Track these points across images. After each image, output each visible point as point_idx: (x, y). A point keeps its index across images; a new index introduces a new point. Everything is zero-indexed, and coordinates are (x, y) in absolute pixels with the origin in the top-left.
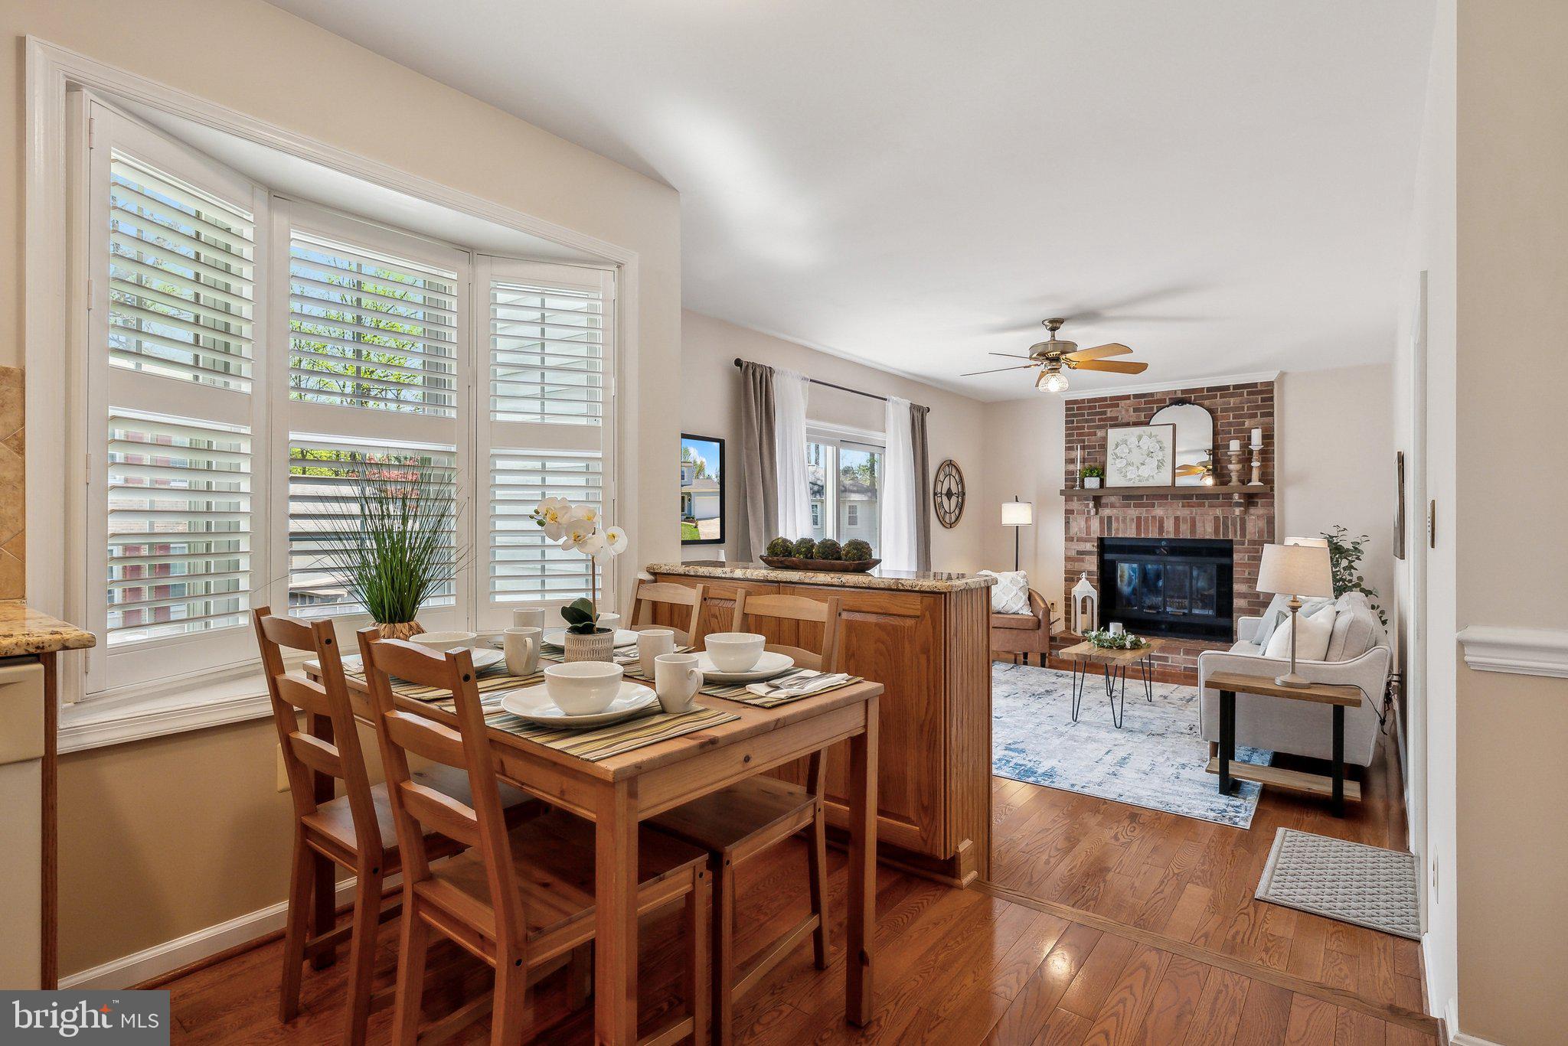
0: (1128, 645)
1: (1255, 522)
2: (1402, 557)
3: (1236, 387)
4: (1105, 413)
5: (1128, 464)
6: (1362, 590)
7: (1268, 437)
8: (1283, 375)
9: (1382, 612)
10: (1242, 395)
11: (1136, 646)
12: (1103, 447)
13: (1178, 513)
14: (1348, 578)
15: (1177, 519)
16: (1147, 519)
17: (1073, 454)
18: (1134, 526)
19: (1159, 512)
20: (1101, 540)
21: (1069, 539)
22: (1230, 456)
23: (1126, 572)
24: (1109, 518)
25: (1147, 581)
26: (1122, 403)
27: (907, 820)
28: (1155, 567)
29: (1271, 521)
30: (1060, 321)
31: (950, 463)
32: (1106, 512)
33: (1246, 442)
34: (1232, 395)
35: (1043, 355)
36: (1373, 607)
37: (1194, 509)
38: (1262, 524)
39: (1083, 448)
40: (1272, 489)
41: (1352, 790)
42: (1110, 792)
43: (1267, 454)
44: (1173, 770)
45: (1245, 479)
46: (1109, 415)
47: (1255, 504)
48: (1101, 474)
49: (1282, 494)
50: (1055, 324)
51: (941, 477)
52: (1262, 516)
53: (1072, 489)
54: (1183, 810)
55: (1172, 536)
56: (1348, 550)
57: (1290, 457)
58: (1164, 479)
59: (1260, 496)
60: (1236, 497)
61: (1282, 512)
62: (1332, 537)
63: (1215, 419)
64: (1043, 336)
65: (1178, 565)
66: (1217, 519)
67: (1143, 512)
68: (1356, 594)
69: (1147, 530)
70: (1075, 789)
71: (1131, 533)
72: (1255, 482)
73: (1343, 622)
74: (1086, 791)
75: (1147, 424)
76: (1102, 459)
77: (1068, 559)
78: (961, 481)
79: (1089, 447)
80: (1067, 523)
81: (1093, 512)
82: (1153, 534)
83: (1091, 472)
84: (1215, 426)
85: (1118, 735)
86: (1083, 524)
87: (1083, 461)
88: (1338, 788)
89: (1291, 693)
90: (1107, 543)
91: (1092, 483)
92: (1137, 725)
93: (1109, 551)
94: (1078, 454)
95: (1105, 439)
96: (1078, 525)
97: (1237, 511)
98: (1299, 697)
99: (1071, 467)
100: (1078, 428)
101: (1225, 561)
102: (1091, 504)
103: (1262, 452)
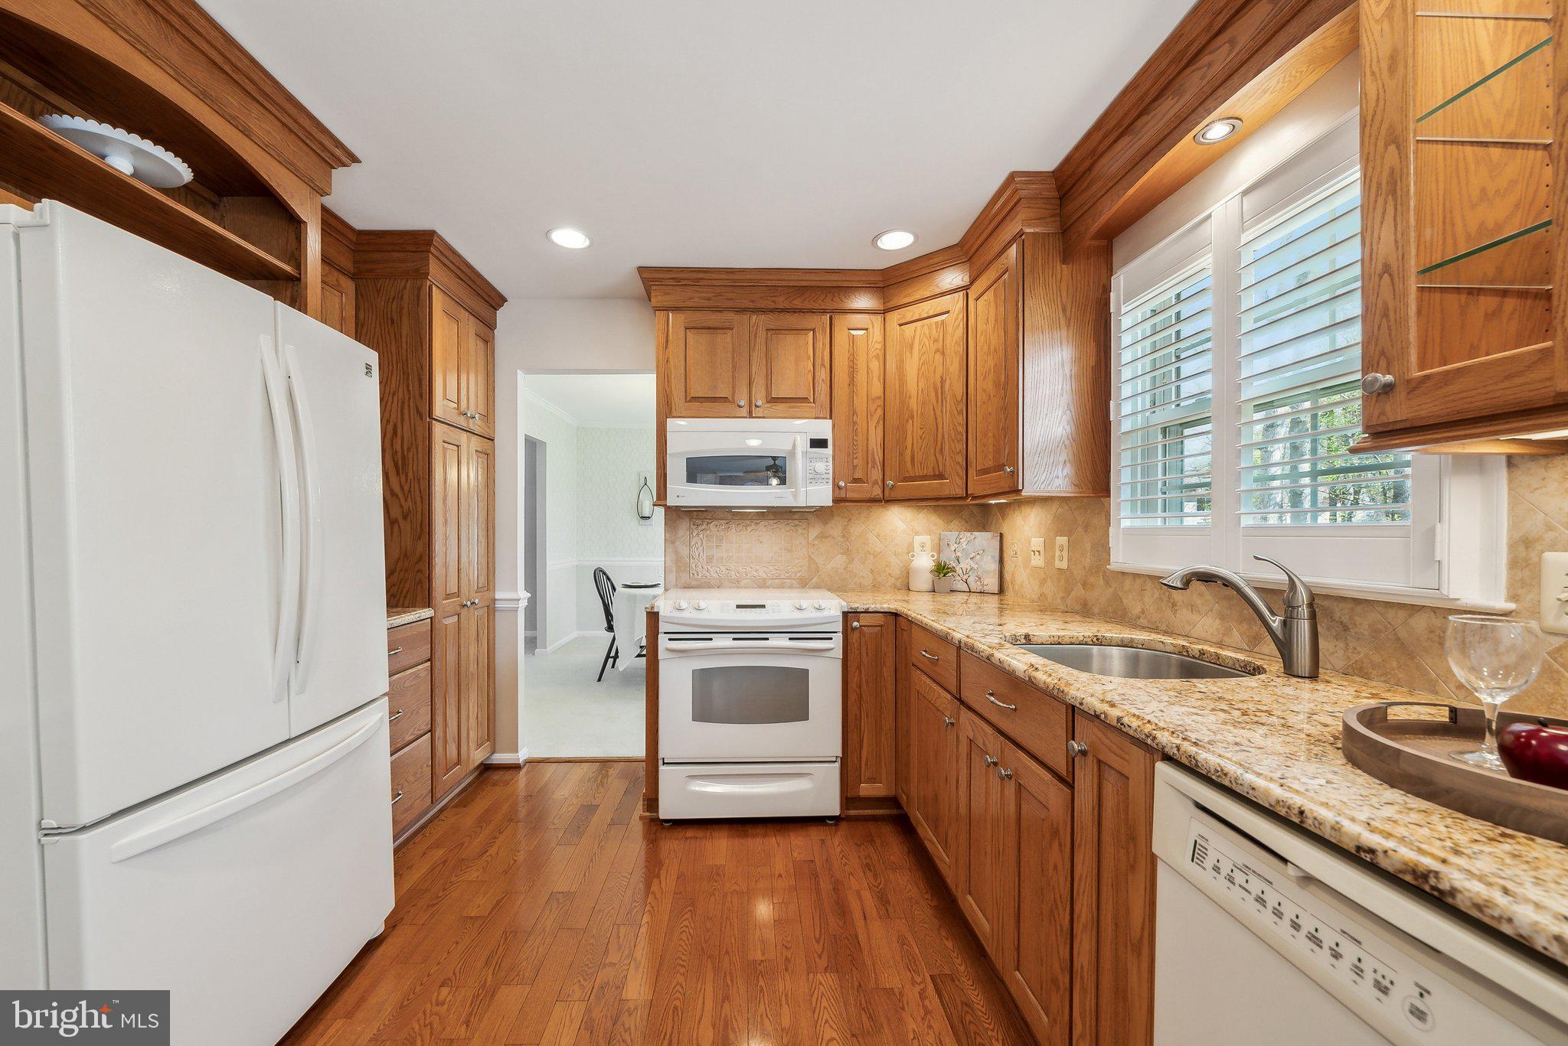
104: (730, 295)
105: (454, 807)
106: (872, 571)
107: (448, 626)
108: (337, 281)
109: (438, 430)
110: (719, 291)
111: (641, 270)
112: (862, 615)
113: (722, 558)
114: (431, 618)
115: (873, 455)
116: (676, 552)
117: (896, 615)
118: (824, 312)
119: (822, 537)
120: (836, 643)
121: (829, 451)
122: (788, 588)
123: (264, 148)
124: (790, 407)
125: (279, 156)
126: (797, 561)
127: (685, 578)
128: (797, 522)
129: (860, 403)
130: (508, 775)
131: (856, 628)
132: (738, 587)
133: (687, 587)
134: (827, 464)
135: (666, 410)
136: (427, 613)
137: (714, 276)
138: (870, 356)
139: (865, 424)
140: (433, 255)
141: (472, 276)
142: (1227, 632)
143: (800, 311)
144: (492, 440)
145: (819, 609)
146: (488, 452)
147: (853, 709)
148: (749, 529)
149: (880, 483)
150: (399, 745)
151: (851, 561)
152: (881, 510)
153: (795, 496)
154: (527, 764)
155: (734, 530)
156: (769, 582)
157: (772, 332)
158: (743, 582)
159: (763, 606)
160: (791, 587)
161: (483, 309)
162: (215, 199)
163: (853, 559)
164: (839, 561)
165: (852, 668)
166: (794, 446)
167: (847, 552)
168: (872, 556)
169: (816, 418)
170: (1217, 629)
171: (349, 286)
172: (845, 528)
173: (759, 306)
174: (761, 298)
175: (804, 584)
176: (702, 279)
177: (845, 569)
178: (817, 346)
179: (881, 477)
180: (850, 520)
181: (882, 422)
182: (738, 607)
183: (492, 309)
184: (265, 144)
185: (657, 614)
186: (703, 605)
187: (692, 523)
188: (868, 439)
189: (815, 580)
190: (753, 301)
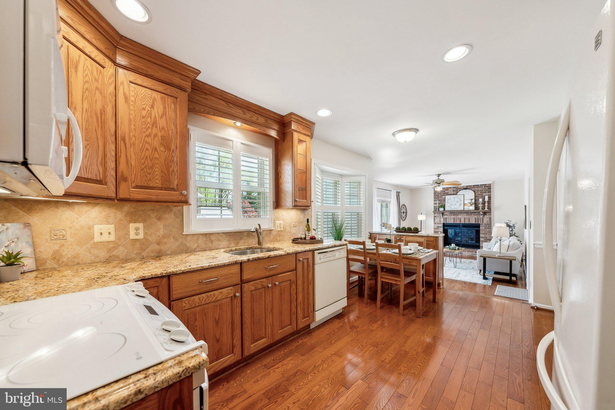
0: (457, 249)
1: (486, 219)
2: (526, 229)
3: (481, 185)
4: (445, 192)
5: (451, 205)
6: (515, 236)
7: (490, 198)
8: (494, 182)
9: (521, 241)
10: (482, 187)
11: (458, 249)
12: (444, 200)
13: (465, 217)
14: (512, 233)
15: (465, 218)
16: (456, 218)
17: (436, 202)
18: (453, 220)
19: (460, 216)
20: (444, 224)
21: (435, 223)
22: (480, 203)
23: (451, 232)
24: (446, 218)
25: (456, 234)
26: (449, 189)
27: (430, 277)
28: (458, 230)
29: (490, 219)
30: (440, 175)
31: (404, 205)
32: (445, 217)
33: (484, 200)
34: (480, 187)
35: (436, 183)
36: (518, 240)
37: (469, 216)
38: (488, 219)
39: (439, 200)
40: (491, 211)
41: (514, 278)
42: (458, 279)
43: (489, 202)
44: (471, 275)
45: (483, 208)
46: (446, 192)
47: (486, 215)
48: (444, 207)
49: (493, 212)
50: (439, 175)
51: (402, 209)
52: (488, 217)
53: (436, 210)
54: (476, 282)
55: (463, 223)
56: (511, 226)
57: (495, 203)
58: (461, 208)
59: (487, 212)
60: (481, 213)
61: (493, 216)
62: (507, 223)
63: (475, 193)
64: (436, 178)
65: (465, 230)
66: (476, 218)
67: (455, 217)
68: (514, 237)
69: (456, 221)
70: (450, 278)
71: (452, 222)
72: (486, 209)
73: (511, 243)
74: (453, 279)
75: (457, 194)
76: (444, 203)
77: (434, 228)
78: (406, 209)
79: (440, 200)
80: (434, 219)
81: (442, 217)
82: (458, 222)
83: (441, 206)
84: (475, 195)
85: (455, 269)
86: (439, 220)
87: (439, 204)
88: (511, 278)
89: (500, 258)
90: (445, 224)
91: (441, 209)
92: (459, 267)
93: (446, 227)
94: (438, 202)
95: (445, 198)
96: (437, 220)
97: (481, 216)
98: (502, 259)
99: (435, 205)
100: (437, 195)
101: (478, 229)
102: (441, 215)
103: (488, 201)
142: (230, 244)
170: (227, 244)
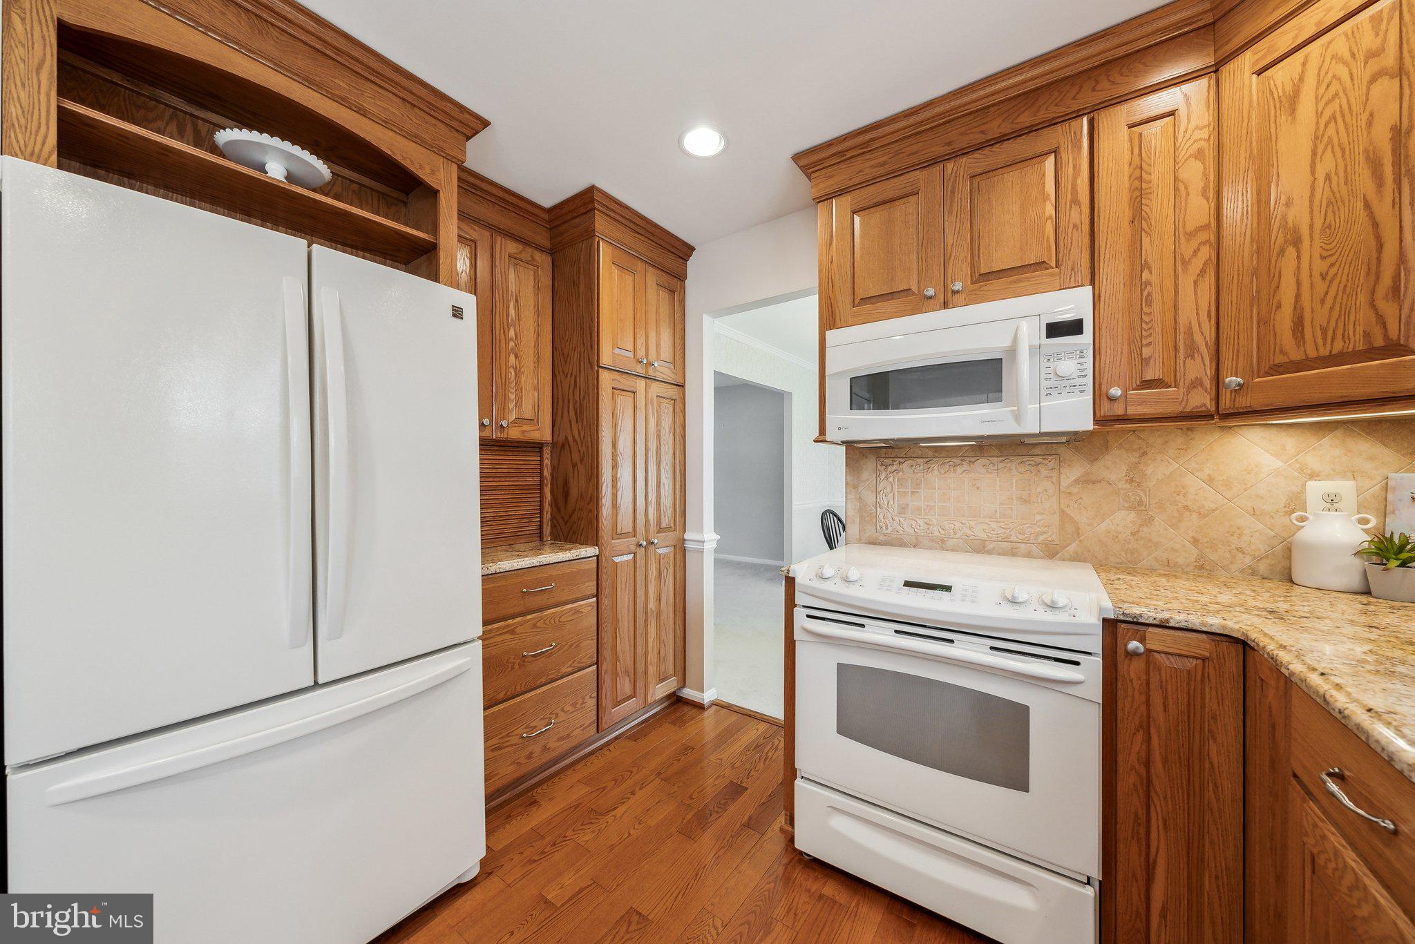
104: (915, 148)
105: (629, 738)
106: (1195, 542)
107: (619, 565)
108: (532, 256)
109: (606, 379)
110: (898, 148)
111: (797, 158)
112: (1150, 629)
113: (919, 509)
114: (598, 556)
115: (1190, 332)
116: (860, 499)
117: (1243, 646)
118: (1078, 115)
119: (1087, 481)
120: (1090, 673)
121: (1087, 337)
122: (1024, 556)
123: (386, 124)
124: (1011, 283)
125: (401, 130)
126: (1038, 517)
127: (870, 531)
128: (1038, 459)
129: (1157, 248)
130: (694, 712)
131: (1134, 654)
132: (943, 549)
133: (873, 542)
134: (1082, 360)
135: (829, 319)
136: (591, 551)
137: (888, 129)
138: (1182, 155)
139: (1169, 283)
140: (599, 210)
141: (648, 227)
143: (1032, 129)
144: (683, 386)
145: (1053, 606)
146: (674, 398)
147: (1129, 804)
148: (959, 470)
149: (1207, 383)
150: (552, 676)
151: (1149, 521)
152: (1217, 435)
153: (1017, 417)
154: (714, 708)
155: (936, 472)
156: (991, 546)
157: (978, 178)
158: (951, 543)
159: (948, 588)
160: (1029, 555)
161: (671, 262)
162: (402, 197)
163: (1152, 519)
164: (1122, 521)
165: (1126, 725)
166: (1015, 340)
167: (1138, 507)
168: (1195, 516)
169: (1059, 290)
171: (544, 260)
172: (1133, 467)
173: (958, 146)
174: (962, 134)
175: (1051, 553)
176: (873, 140)
177: (1133, 534)
178: (1062, 174)
179: (1210, 371)
180: (1145, 453)
181: (1211, 273)
182: (908, 584)
183: (681, 261)
184: (383, 121)
185: (793, 579)
186: (854, 574)
187: (879, 463)
188: (1176, 308)
189: (1072, 548)
190: (949, 144)
